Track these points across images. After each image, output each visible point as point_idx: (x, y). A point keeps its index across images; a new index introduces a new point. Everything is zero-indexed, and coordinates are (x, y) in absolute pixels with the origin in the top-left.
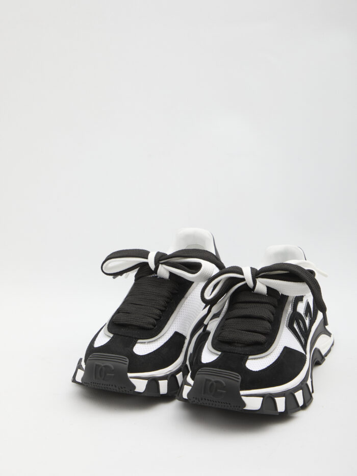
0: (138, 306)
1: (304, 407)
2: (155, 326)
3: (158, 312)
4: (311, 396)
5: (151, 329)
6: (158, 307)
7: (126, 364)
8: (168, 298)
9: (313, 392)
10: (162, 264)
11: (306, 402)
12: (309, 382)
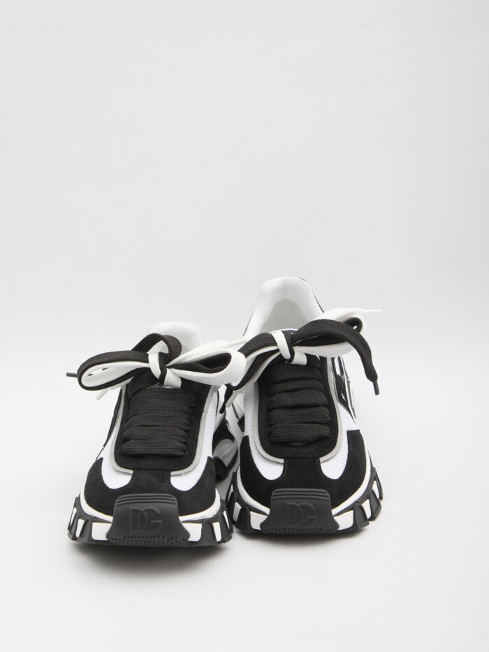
0: (155, 428)
1: (373, 518)
2: (184, 451)
3: (182, 432)
4: (379, 504)
5: (182, 456)
6: (179, 425)
7: (174, 504)
8: (188, 413)
9: (381, 498)
10: (170, 367)
11: (374, 510)
12: (375, 488)
